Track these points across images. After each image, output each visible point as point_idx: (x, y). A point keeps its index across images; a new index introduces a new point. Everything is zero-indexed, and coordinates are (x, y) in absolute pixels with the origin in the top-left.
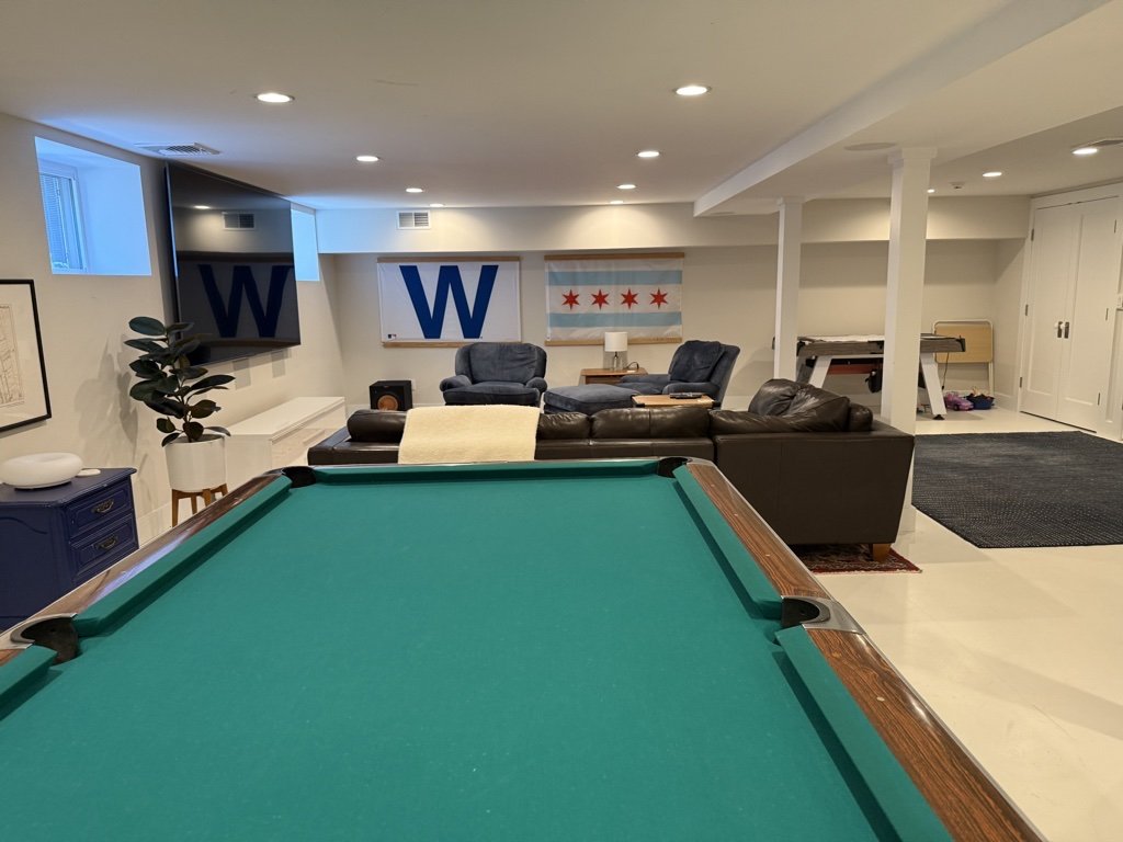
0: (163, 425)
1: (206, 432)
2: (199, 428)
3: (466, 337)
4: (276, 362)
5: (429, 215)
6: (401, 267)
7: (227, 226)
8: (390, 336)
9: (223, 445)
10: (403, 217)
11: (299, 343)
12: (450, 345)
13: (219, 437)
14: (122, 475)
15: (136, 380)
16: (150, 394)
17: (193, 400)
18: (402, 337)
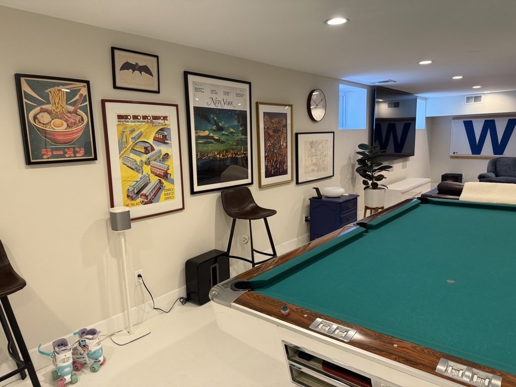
0: (365, 183)
1: (379, 186)
2: (377, 185)
3: (494, 154)
4: (404, 163)
5: (482, 97)
6: (464, 121)
7: (388, 107)
8: (454, 153)
9: (385, 192)
10: (468, 99)
11: (414, 155)
12: (485, 158)
13: (384, 189)
14: (354, 197)
15: (357, 166)
16: (362, 171)
17: (376, 174)
18: (460, 153)
